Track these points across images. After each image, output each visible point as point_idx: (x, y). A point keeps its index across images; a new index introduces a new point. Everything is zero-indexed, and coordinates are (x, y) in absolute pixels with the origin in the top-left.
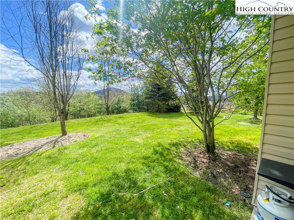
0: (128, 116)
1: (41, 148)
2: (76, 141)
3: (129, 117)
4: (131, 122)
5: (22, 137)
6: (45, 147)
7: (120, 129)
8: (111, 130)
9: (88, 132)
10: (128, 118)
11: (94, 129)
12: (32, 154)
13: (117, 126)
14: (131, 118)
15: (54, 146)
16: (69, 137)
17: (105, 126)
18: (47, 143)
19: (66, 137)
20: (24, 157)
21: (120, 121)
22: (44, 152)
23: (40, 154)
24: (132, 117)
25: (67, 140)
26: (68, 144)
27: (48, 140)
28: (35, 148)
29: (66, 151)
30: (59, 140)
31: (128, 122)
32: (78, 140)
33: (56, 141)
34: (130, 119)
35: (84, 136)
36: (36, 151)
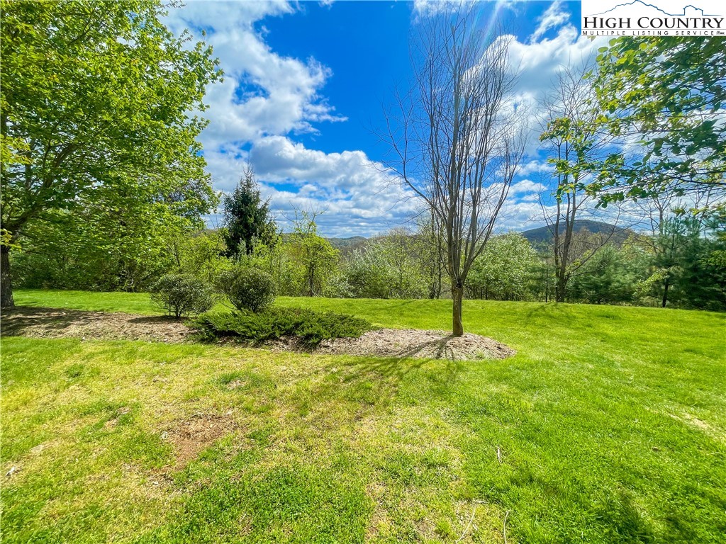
0: (639, 316)
1: (419, 350)
2: (481, 357)
3: (646, 321)
4: (654, 340)
5: (392, 320)
6: (424, 352)
7: (607, 355)
8: (574, 350)
9: (508, 342)
10: (639, 322)
11: (522, 334)
12: (405, 359)
13: (596, 342)
14: (653, 325)
15: (439, 355)
16: (468, 343)
17: (553, 335)
18: (429, 343)
19: (461, 340)
20: (395, 361)
21: (608, 328)
22: (423, 363)
23: (417, 363)
24: (658, 321)
25: (463, 349)
26: (464, 358)
27: (429, 337)
28: (409, 348)
29: (461, 375)
30: (448, 345)
31: (642, 339)
32: (486, 354)
33: (442, 345)
34: (649, 329)
35: (499, 348)
36: (412, 354)
